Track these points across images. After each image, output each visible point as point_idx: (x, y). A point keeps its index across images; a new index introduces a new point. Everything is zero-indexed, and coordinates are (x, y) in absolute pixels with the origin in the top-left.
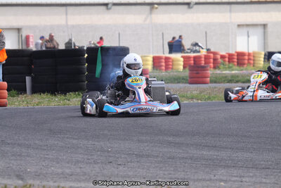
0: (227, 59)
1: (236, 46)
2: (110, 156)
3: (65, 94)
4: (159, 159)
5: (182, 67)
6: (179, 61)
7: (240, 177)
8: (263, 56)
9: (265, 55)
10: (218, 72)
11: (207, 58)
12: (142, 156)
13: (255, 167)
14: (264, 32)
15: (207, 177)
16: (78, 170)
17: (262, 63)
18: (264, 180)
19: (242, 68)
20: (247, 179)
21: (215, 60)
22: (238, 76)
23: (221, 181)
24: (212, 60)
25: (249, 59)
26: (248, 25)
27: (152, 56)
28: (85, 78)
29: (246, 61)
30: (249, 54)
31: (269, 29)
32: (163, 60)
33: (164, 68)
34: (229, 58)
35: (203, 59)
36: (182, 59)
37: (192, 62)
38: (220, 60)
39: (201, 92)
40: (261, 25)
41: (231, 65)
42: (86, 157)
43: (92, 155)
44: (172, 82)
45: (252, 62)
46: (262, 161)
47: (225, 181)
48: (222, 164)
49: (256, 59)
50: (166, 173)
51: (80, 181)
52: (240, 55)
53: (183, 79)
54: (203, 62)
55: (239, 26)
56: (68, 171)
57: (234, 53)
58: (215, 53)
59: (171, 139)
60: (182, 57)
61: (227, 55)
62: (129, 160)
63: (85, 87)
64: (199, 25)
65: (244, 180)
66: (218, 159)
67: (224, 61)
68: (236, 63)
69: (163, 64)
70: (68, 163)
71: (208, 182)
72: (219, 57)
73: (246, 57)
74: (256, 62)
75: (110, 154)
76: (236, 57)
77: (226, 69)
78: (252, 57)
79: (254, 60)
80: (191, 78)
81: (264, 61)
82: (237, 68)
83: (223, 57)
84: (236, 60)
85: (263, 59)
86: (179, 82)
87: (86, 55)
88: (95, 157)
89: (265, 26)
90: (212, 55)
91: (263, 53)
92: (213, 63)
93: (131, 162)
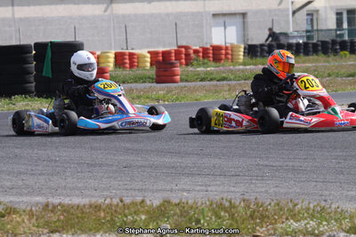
0: (201, 54)
1: (211, 39)
2: (58, 166)
3: (10, 97)
4: (114, 168)
5: (148, 64)
6: (145, 57)
7: (206, 186)
8: (242, 50)
9: (245, 49)
10: (190, 68)
11: (178, 53)
12: (95, 165)
13: (223, 175)
14: (244, 22)
15: (168, 188)
16: (20, 183)
17: (242, 57)
18: (233, 189)
19: (218, 64)
20: (214, 188)
21: (187, 55)
22: (212, 74)
23: (184, 190)
24: (183, 56)
25: (227, 54)
26: (224, 15)
27: (113, 52)
28: (32, 79)
29: (223, 56)
30: (227, 48)
31: (250, 19)
32: (127, 57)
33: (128, 65)
34: (203, 53)
35: (173, 55)
36: (149, 55)
37: (161, 58)
38: (193, 56)
39: (168, 93)
40: (240, 14)
41: (206, 61)
42: (29, 168)
43: (36, 165)
44: (136, 82)
45: (230, 56)
46: (231, 167)
47: (188, 191)
48: (186, 171)
49: (235, 53)
50: (121, 183)
51: (21, 195)
52: (216, 49)
53: (149, 78)
54: (173, 58)
55: (214, 15)
56: (8, 184)
57: (208, 46)
58: (187, 48)
59: (128, 145)
60: (149, 52)
61: (201, 50)
62: (79, 170)
63: (33, 89)
64: (168, 15)
65: (209, 189)
66: (181, 167)
67: (198, 56)
68: (211, 59)
69: (127, 61)
70: (9, 175)
71: (169, 193)
72: (191, 51)
73: (223, 52)
74: (235, 57)
75: (59, 164)
76: (211, 52)
77: (199, 65)
78: (230, 52)
79: (232, 55)
80: (157, 76)
81: (244, 56)
82: (213, 64)
83: (196, 52)
84: (211, 55)
85: (242, 53)
86: (144, 82)
87: (34, 52)
88: (40, 168)
89: (244, 15)
90: (183, 50)
91: (243, 46)
92: (186, 59)
93: (82, 172)
